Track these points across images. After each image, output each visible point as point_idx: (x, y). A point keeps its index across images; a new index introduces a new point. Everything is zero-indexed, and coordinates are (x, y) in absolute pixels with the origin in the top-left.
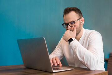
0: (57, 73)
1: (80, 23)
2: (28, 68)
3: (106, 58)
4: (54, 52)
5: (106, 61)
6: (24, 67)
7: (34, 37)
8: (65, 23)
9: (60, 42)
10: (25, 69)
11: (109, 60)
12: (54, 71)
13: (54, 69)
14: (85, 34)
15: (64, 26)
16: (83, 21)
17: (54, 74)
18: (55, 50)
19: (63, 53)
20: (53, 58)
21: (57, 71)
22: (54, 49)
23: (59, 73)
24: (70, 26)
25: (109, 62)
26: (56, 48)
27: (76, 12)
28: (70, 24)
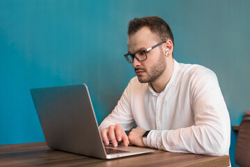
0: (115, 161)
1: (163, 53)
2: (56, 149)
3: (234, 125)
4: (113, 114)
5: (235, 131)
6: (47, 148)
7: (70, 84)
8: (129, 54)
9: (125, 93)
10: (49, 152)
11: (241, 130)
12: (109, 157)
13: (110, 152)
14: (178, 73)
15: (128, 60)
16: (169, 47)
17: (109, 163)
18: (115, 110)
19: (132, 116)
20: (109, 128)
21: (115, 156)
22: (114, 108)
23: (121, 161)
24: (138, 60)
25: (240, 135)
26: (117, 104)
27: (152, 29)
28: (137, 55)
